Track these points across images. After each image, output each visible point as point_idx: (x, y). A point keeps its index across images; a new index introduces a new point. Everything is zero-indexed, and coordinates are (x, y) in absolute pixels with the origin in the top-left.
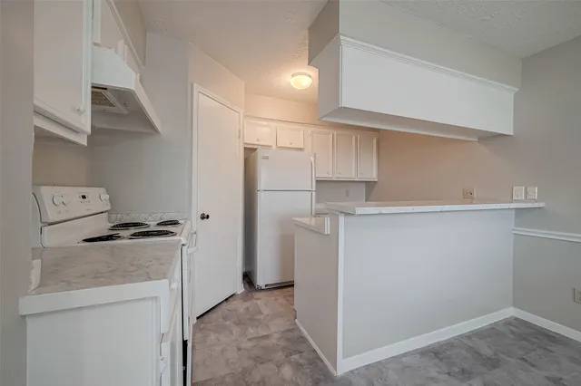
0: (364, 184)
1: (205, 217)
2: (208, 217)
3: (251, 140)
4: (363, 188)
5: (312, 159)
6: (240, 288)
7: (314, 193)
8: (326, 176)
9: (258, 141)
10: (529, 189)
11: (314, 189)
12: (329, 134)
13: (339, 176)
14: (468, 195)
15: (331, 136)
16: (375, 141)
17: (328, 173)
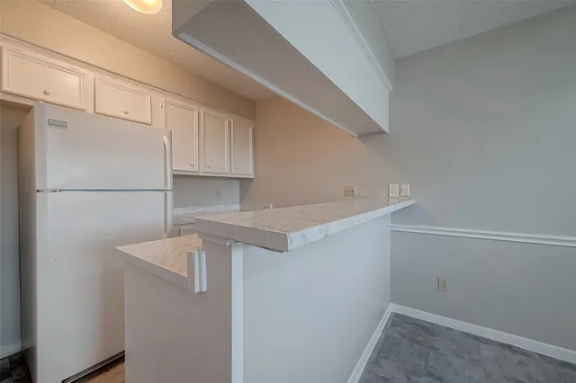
0: (238, 183)
4: (236, 187)
5: (165, 139)
7: (169, 194)
8: (190, 169)
9: (46, 93)
10: (403, 186)
11: (169, 187)
12: (193, 110)
13: (207, 169)
14: (349, 192)
15: (196, 113)
16: (250, 129)
17: (192, 165)
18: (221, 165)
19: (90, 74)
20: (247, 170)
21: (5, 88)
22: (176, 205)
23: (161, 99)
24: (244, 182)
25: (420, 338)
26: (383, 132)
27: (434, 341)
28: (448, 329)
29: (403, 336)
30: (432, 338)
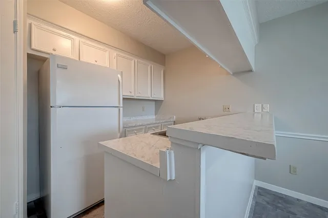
0: (154, 103)
4: (154, 106)
5: (119, 76)
7: (121, 109)
8: (129, 94)
9: (54, 50)
10: (264, 106)
11: (122, 106)
12: (131, 60)
13: (139, 95)
14: (226, 109)
15: (133, 62)
16: (162, 72)
17: (131, 92)
18: (146, 92)
19: (77, 39)
20: (160, 96)
21: (33, 47)
22: (124, 116)
23: (115, 53)
24: (158, 103)
25: (280, 205)
26: (251, 71)
27: (290, 208)
28: (298, 200)
29: (268, 203)
30: (288, 205)
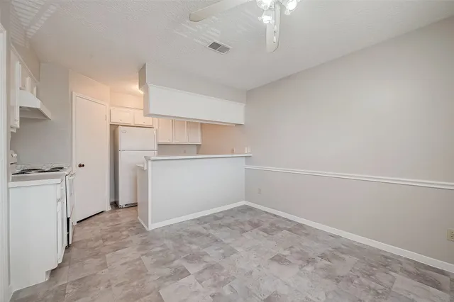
1: (81, 166)
2: (83, 166)
3: (115, 120)
5: (155, 132)
6: (108, 208)
9: (121, 120)
10: (249, 148)
24: (198, 146)
